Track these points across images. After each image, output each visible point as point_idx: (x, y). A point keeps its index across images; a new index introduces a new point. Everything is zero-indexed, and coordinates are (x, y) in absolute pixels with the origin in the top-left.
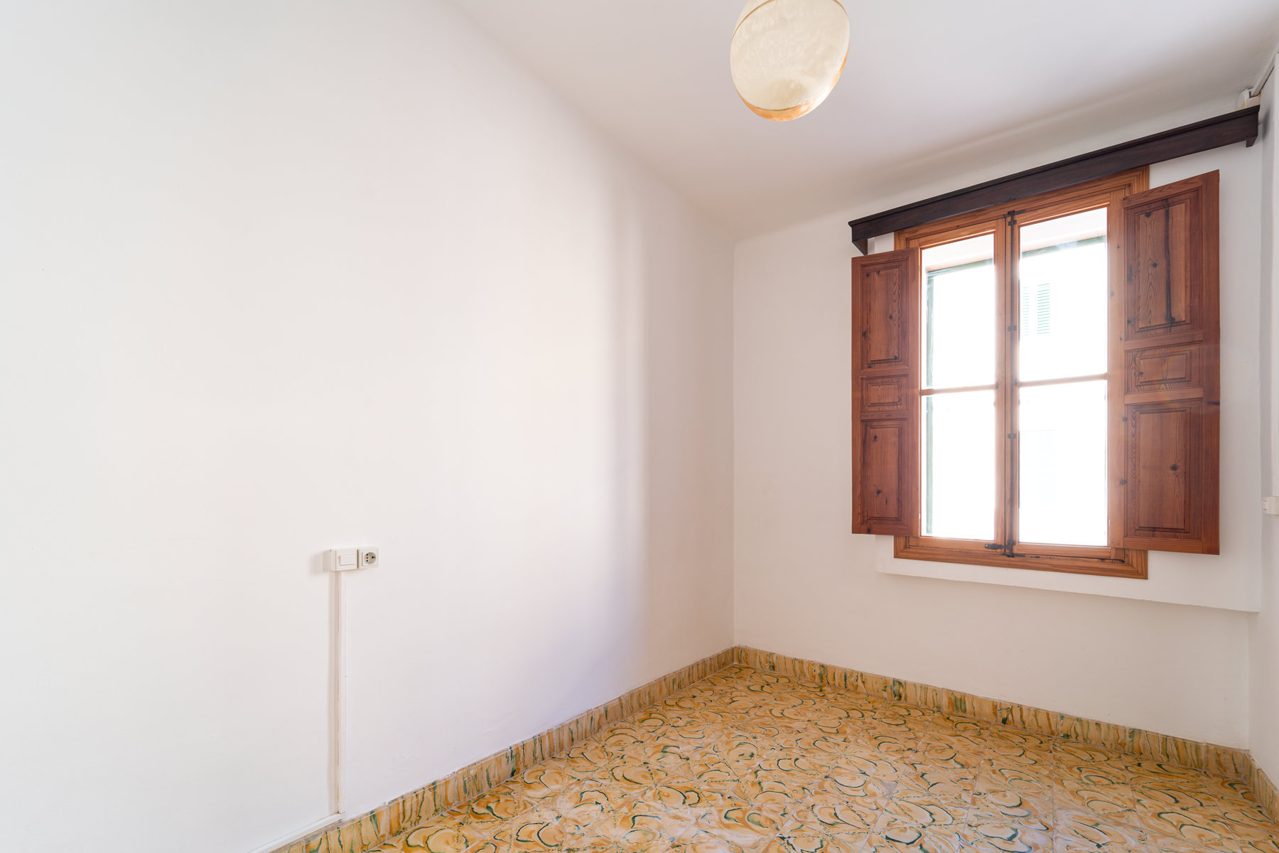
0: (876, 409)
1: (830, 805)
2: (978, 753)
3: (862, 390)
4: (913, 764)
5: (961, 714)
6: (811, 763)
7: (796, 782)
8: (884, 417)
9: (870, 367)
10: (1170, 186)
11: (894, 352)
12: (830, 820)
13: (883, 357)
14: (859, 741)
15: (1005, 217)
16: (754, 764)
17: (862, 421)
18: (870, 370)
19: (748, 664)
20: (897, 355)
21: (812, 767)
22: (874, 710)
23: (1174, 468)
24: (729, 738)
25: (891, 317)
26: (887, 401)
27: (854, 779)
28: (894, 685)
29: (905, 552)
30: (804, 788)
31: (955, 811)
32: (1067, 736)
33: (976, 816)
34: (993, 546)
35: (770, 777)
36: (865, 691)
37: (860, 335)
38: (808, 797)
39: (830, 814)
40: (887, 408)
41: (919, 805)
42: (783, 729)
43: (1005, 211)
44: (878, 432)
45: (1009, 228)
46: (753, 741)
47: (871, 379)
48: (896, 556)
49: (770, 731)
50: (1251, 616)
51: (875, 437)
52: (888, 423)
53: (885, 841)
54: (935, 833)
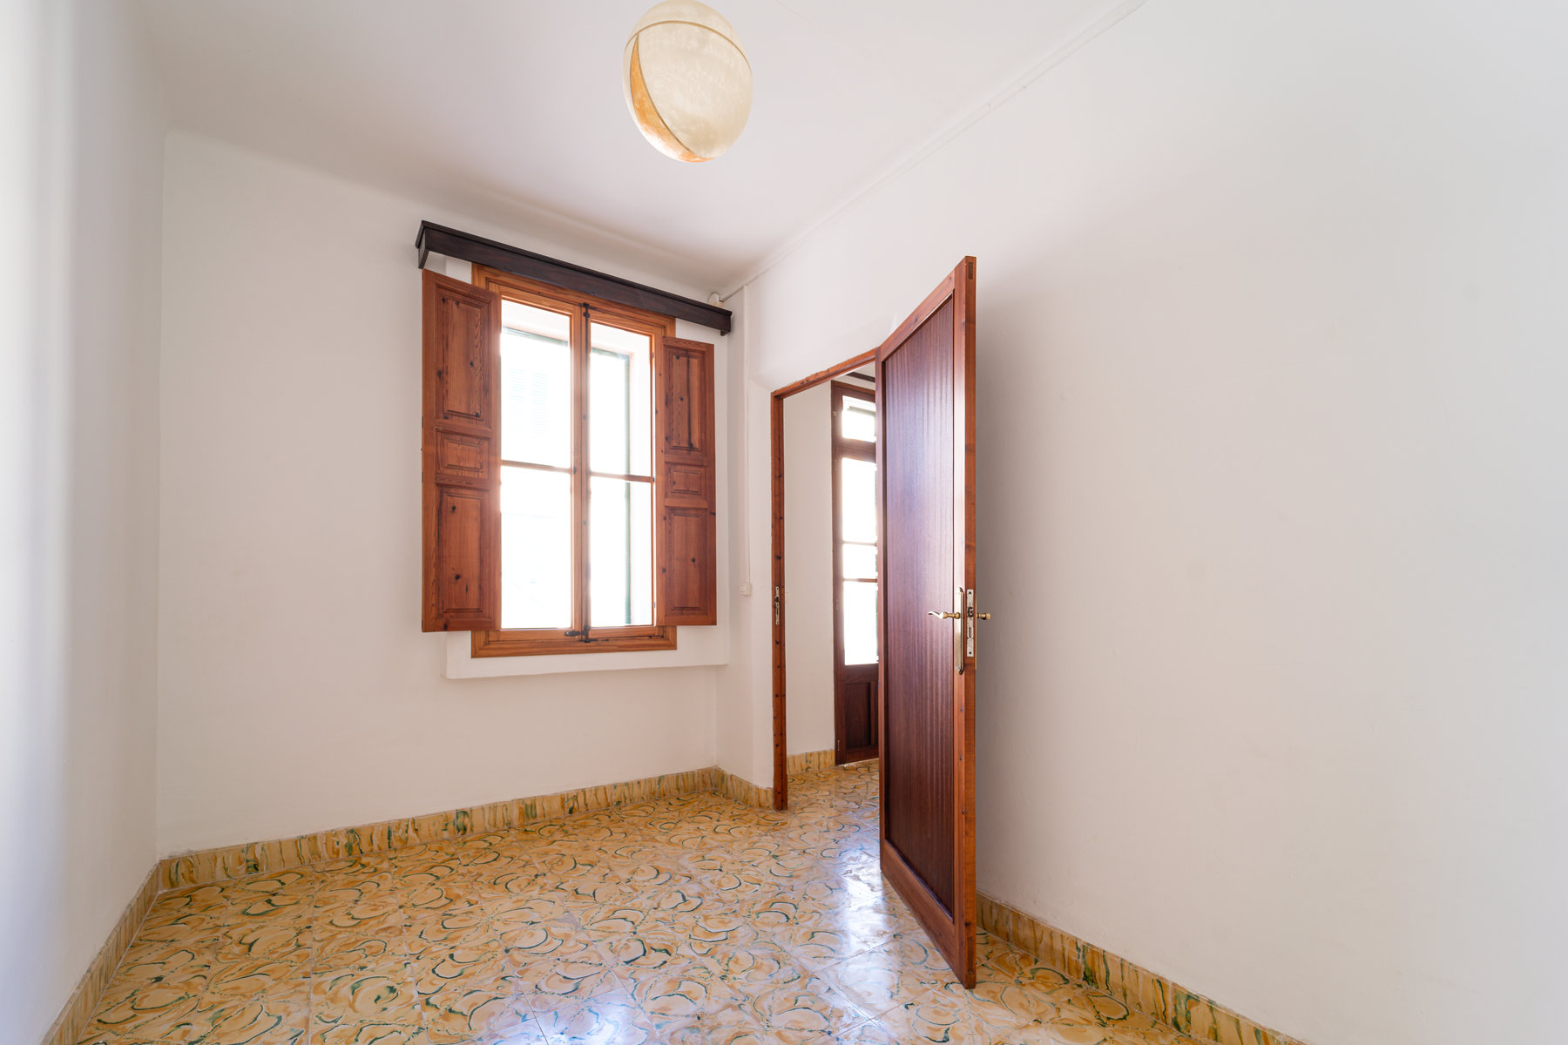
0: (454, 472)
1: (550, 974)
2: (586, 848)
3: (437, 445)
4: (557, 888)
5: (532, 821)
6: (471, 949)
7: (488, 979)
8: (464, 484)
9: (446, 418)
10: (690, 342)
11: (475, 408)
12: (570, 986)
13: (463, 410)
14: (483, 895)
15: (580, 305)
16: (412, 997)
17: (438, 485)
18: (446, 421)
19: (194, 882)
20: (478, 412)
21: (479, 952)
22: (453, 857)
23: (694, 560)
24: (325, 993)
25: (472, 364)
26: (467, 465)
27: (532, 935)
28: (457, 817)
29: (487, 649)
30: (503, 978)
31: (633, 904)
32: (619, 803)
33: (649, 898)
34: (572, 633)
35: (452, 996)
36: (418, 841)
37: (434, 374)
38: (520, 983)
39: (560, 981)
40: (466, 474)
41: (608, 918)
42: (384, 934)
43: (582, 301)
44: (457, 501)
45: (584, 318)
46: (366, 973)
47: (447, 433)
48: (475, 655)
49: (370, 947)
50: (719, 669)
51: (454, 508)
52: (468, 492)
53: (628, 966)
54: (646, 931)
